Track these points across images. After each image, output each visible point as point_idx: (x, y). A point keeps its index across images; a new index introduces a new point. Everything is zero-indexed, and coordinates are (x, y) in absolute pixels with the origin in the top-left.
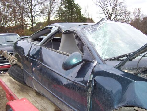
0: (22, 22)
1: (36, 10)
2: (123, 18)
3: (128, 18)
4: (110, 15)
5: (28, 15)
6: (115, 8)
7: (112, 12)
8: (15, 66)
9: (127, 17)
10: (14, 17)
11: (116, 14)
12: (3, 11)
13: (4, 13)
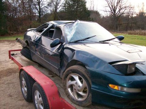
0: (30, 14)
1: (44, 2)
2: (127, 12)
3: (133, 11)
4: (115, 8)
5: (36, 7)
6: (119, 1)
7: (117, 5)
8: (25, 48)
9: (131, 10)
10: (23, 9)
11: (120, 7)
12: (13, 3)
13: (13, 5)
